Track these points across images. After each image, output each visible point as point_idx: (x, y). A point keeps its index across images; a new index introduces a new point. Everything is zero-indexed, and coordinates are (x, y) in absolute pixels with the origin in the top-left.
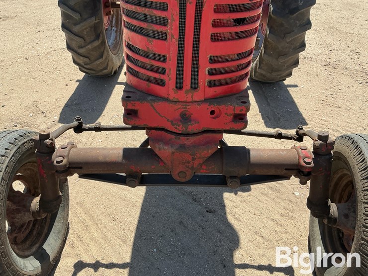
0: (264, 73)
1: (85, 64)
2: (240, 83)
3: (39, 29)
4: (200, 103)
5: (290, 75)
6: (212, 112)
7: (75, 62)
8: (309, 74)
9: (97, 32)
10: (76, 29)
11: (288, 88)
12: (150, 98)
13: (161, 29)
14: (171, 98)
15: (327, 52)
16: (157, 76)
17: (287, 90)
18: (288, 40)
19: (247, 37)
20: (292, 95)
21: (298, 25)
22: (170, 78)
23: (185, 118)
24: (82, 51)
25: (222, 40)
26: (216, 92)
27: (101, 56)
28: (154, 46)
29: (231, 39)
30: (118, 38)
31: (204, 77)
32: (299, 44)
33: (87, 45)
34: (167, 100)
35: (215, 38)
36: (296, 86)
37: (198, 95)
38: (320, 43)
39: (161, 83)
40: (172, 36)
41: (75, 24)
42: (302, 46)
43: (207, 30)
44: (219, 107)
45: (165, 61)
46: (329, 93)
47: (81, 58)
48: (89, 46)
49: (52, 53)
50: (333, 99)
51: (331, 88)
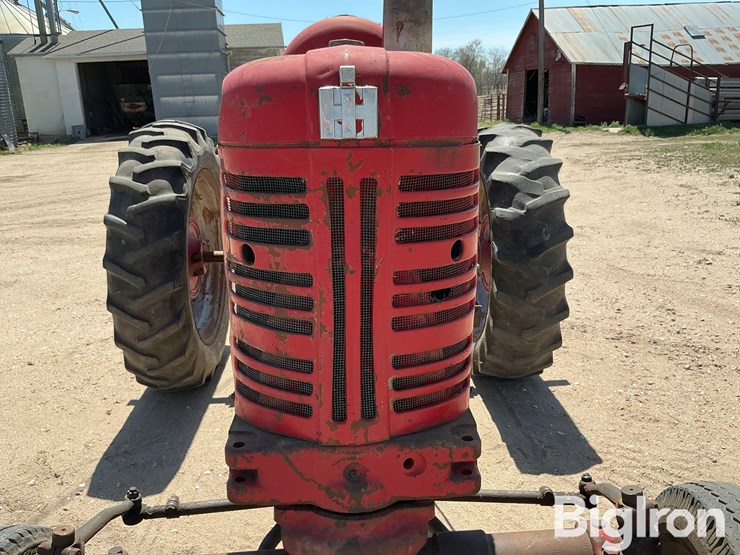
0: (499, 361)
1: (148, 370)
2: (455, 400)
3: (58, 303)
4: (381, 445)
5: (549, 362)
6: (408, 463)
7: (129, 367)
8: (586, 358)
9: (176, 310)
10: (135, 306)
11: (552, 388)
12: (283, 443)
13: (300, 316)
14: (324, 441)
15: (613, 313)
16: (296, 398)
17: (549, 391)
18: (534, 302)
19: (456, 318)
20: (561, 402)
21: (548, 273)
22: (321, 401)
23: (355, 479)
24: (144, 345)
25: (413, 328)
26: (410, 421)
27: (182, 352)
28: (290, 346)
29: (429, 325)
30: (216, 313)
31: (386, 395)
32: (555, 306)
33: (154, 334)
34: (315, 444)
35: (399, 325)
36: (565, 383)
37: (377, 431)
38: (596, 297)
39: (304, 412)
40: (323, 327)
41: (135, 298)
42: (563, 310)
43: (384, 314)
44: (420, 451)
45: (310, 371)
46: (631, 393)
47: (143, 358)
48: (160, 336)
49: (84, 349)
50: (641, 404)
51: (633, 382)
